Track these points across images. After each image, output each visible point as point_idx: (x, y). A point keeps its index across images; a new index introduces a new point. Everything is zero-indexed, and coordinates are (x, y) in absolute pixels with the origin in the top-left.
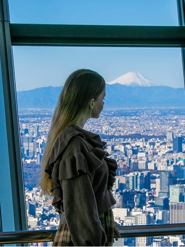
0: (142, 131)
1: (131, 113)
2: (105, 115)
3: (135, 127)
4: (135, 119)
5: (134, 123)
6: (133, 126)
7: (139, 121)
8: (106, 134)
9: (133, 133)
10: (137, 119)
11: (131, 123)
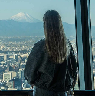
0: (28, 49)
1: (21, 39)
2: (3, 41)
3: (23, 47)
4: (23, 43)
5: (23, 45)
6: (22, 47)
7: (26, 44)
8: (3, 50)
9: (22, 50)
10: (25, 43)
11: (20, 45)
